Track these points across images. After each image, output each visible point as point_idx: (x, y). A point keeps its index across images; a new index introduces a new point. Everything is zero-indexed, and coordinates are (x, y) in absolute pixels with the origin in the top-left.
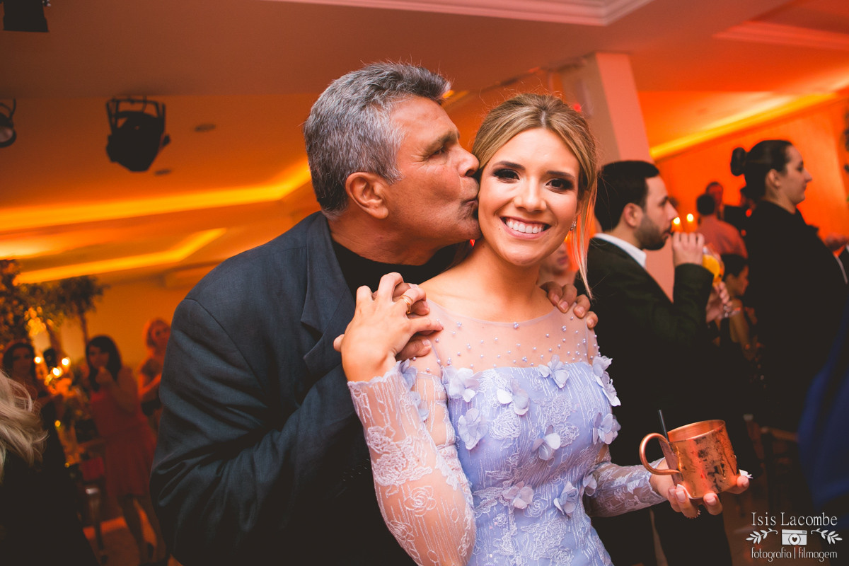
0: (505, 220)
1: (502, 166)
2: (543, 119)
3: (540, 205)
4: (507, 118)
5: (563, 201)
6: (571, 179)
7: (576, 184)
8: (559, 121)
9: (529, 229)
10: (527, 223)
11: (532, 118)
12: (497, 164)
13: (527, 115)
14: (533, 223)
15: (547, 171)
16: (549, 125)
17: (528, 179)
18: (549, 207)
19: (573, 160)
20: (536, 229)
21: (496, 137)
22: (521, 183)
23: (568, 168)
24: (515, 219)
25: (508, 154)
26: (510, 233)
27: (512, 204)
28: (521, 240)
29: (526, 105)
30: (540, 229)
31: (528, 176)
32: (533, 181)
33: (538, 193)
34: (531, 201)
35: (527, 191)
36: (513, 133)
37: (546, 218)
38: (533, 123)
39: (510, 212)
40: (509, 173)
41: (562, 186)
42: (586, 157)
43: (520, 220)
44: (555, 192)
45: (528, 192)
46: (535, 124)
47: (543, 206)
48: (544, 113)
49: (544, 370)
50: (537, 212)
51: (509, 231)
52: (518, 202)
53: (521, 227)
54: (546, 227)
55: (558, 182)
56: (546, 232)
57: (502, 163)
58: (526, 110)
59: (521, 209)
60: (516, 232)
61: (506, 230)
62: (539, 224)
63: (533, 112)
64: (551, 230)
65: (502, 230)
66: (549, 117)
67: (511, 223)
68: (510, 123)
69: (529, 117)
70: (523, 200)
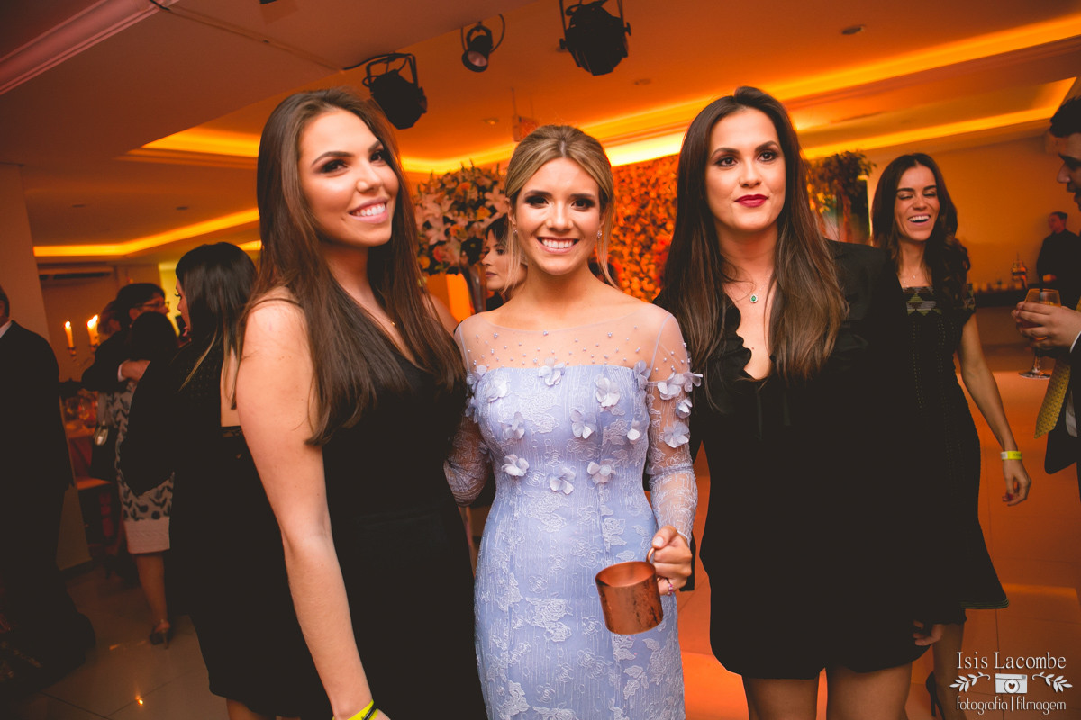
0: (541, 239)
1: (533, 194)
2: (562, 149)
3: (568, 224)
4: (532, 150)
5: (587, 218)
6: (592, 198)
7: (597, 201)
8: (579, 151)
9: (562, 245)
10: (558, 240)
11: (553, 149)
12: (528, 193)
13: (548, 147)
14: (564, 240)
15: (570, 194)
16: (569, 155)
17: (555, 203)
18: (576, 225)
19: (590, 182)
20: (567, 244)
21: (524, 168)
22: (549, 208)
23: (588, 188)
24: (548, 239)
25: (535, 185)
26: (546, 250)
27: (545, 226)
28: (556, 255)
29: (547, 138)
30: (571, 243)
31: (555, 201)
32: (560, 204)
33: (565, 213)
34: (560, 222)
35: (555, 213)
36: (539, 165)
37: (574, 235)
38: (554, 155)
39: (544, 233)
41: (585, 205)
42: (603, 178)
43: (553, 239)
44: (580, 211)
45: (557, 214)
46: (557, 156)
47: (571, 225)
48: (563, 144)
50: (567, 230)
52: (549, 224)
53: (554, 245)
54: (575, 241)
55: (581, 202)
56: (576, 246)
57: (532, 192)
58: (547, 143)
59: (552, 229)
60: (551, 249)
61: (543, 249)
62: (569, 240)
63: (553, 145)
64: (579, 244)
65: (539, 248)
66: (567, 147)
67: (545, 242)
68: (535, 156)
69: (550, 149)
70: (553, 222)
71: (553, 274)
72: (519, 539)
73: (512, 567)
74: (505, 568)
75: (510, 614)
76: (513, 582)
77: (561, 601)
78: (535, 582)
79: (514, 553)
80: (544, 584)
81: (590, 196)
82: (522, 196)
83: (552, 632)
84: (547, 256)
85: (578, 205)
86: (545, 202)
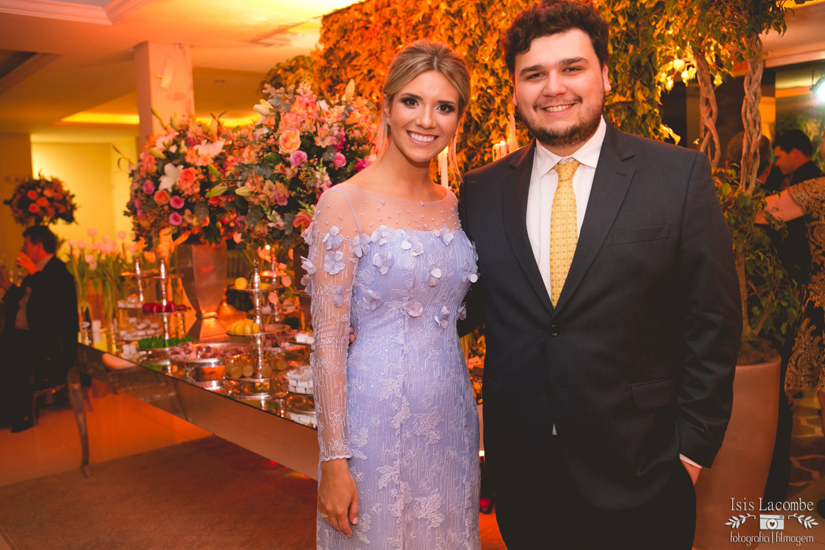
0: (409, 132)
1: (407, 96)
2: (435, 64)
3: (432, 124)
4: (411, 62)
5: (446, 120)
6: (453, 105)
7: (456, 107)
8: (448, 66)
9: (426, 139)
10: (423, 135)
11: (428, 63)
12: (404, 95)
13: (424, 61)
14: (428, 135)
15: (437, 100)
16: (440, 69)
18: (438, 125)
20: (429, 139)
21: (404, 75)
22: (419, 108)
23: (450, 96)
24: (416, 133)
25: (412, 89)
26: (413, 142)
27: (413, 124)
28: (420, 146)
29: (424, 52)
30: (432, 139)
31: (424, 105)
32: (428, 107)
33: (431, 116)
34: (426, 121)
36: (415, 75)
37: (435, 132)
38: (429, 67)
39: (413, 128)
40: (411, 101)
41: (447, 109)
42: (463, 90)
43: (419, 134)
44: (443, 114)
45: (424, 115)
47: (435, 125)
48: (436, 60)
49: (437, 233)
50: (431, 128)
51: (412, 140)
52: (418, 122)
53: (420, 138)
54: (436, 137)
56: (435, 141)
57: (408, 94)
58: (423, 57)
59: (420, 126)
60: (417, 142)
61: (410, 140)
62: (431, 135)
63: (429, 60)
64: (439, 140)
65: (407, 140)
66: (439, 63)
67: (413, 135)
68: (412, 67)
69: (425, 62)
70: (421, 121)
71: (415, 160)
73: (405, 392)
76: (406, 403)
79: (406, 380)
80: (429, 401)
81: (452, 103)
82: (398, 97)
84: (413, 147)
85: (442, 109)
86: (416, 104)
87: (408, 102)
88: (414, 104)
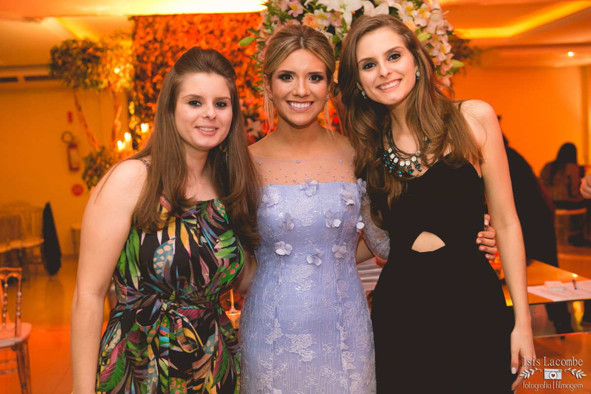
0: (289, 102)
1: (283, 73)
2: (302, 43)
3: (307, 93)
4: (282, 44)
5: (318, 88)
6: (321, 74)
7: (325, 76)
8: (313, 43)
9: (303, 106)
11: (296, 44)
12: (280, 72)
14: (304, 102)
15: (308, 72)
16: (306, 47)
17: (298, 79)
18: (312, 93)
19: (321, 64)
20: (306, 105)
21: (278, 55)
22: (294, 82)
23: (319, 69)
24: (294, 102)
25: (287, 65)
27: (291, 95)
28: (300, 112)
29: (291, 35)
30: (309, 105)
31: (298, 77)
32: (301, 79)
33: (305, 86)
34: (301, 91)
35: (298, 85)
36: (287, 53)
37: (311, 99)
38: (297, 46)
39: (291, 98)
40: (287, 76)
41: (317, 79)
43: (297, 102)
44: (314, 83)
45: (300, 86)
46: (298, 47)
47: (309, 93)
48: (302, 40)
49: (303, 186)
50: (306, 96)
51: (292, 108)
52: (295, 92)
53: (298, 106)
54: (312, 103)
55: (315, 77)
56: (312, 106)
57: (283, 71)
58: (291, 39)
59: (297, 96)
60: (296, 109)
61: (290, 108)
62: (307, 102)
63: (296, 41)
64: (315, 104)
65: (288, 108)
66: (305, 42)
67: (292, 104)
68: (283, 49)
69: (294, 43)
70: (297, 91)
71: (296, 123)
72: (282, 296)
73: (276, 315)
74: (272, 317)
75: (274, 346)
76: (277, 325)
77: (309, 335)
78: (292, 324)
79: (278, 306)
80: (299, 325)
81: (321, 73)
82: (276, 74)
83: (303, 355)
84: (294, 114)
85: (313, 79)
86: (291, 78)
87: (284, 78)
88: (289, 78)
